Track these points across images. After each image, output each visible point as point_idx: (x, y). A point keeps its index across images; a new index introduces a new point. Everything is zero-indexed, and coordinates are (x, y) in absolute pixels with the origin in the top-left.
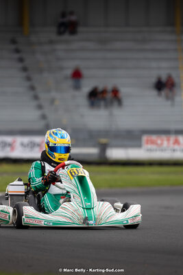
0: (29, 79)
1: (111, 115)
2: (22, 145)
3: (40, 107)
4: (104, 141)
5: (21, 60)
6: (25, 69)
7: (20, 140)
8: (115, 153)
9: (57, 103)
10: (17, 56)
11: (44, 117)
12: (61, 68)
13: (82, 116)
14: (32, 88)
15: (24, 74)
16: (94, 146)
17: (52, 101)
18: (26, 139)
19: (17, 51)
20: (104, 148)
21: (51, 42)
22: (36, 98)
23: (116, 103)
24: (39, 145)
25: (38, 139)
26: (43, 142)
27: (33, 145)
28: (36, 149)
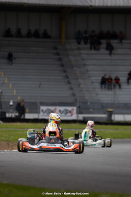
0: (65, 71)
1: (115, 93)
2: (60, 111)
3: (71, 89)
4: (111, 110)
5: (60, 60)
6: (63, 66)
7: (58, 108)
8: (117, 118)
9: (82, 86)
10: (58, 57)
11: (74, 95)
12: (85, 65)
13: (97, 94)
14: (67, 77)
15: (62, 68)
16: (104, 113)
17: (79, 85)
18: (62, 108)
19: (58, 54)
20: (110, 114)
21: (79, 49)
22: (69, 83)
23: (117, 87)
24: (70, 112)
25: (70, 108)
26: (73, 109)
27: (67, 112)
28: (69, 114)
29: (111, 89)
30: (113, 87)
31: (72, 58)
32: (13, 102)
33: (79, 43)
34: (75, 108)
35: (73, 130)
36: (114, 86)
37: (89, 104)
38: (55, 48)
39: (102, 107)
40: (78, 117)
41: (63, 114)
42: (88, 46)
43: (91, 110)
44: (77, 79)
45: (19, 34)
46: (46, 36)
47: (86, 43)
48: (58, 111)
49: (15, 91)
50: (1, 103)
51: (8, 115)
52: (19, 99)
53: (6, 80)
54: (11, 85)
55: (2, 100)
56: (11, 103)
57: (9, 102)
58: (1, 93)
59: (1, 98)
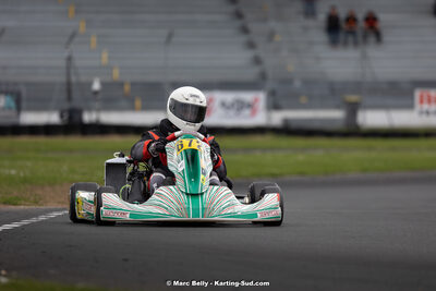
1: (364, 57)
2: (223, 104)
3: (251, 45)
4: (353, 98)
7: (219, 96)
8: (372, 118)
9: (278, 38)
11: (257, 61)
13: (318, 59)
14: (239, 15)
16: (337, 107)
17: (271, 36)
18: (229, 97)
20: (353, 109)
22: (245, 30)
23: (372, 39)
24: (251, 106)
25: (248, 96)
26: (256, 100)
27: (240, 106)
28: (247, 112)
29: (356, 44)
30: (360, 38)
32: (103, 84)
34: (260, 98)
36: (365, 37)
37: (297, 84)
39: (332, 92)
40: (269, 118)
41: (232, 113)
43: (303, 100)
44: (265, 19)
48: (216, 104)
49: (105, 56)
50: (69, 87)
51: (88, 117)
52: (116, 74)
53: (82, 27)
54: (94, 40)
55: (74, 79)
56: (96, 86)
57: (90, 84)
58: (69, 59)
59: (68, 74)
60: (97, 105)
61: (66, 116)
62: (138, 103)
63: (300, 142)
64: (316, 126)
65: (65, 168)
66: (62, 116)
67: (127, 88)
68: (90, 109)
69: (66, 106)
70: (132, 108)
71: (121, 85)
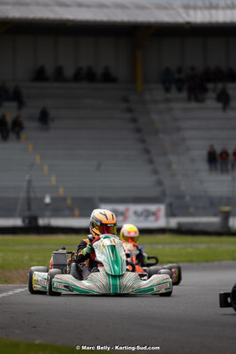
0: (143, 141)
1: (234, 179)
2: (136, 213)
3: (156, 172)
4: (226, 209)
5: (134, 120)
6: (138, 130)
7: (133, 208)
9: (174, 167)
10: (128, 116)
11: (160, 183)
12: (179, 129)
13: (202, 182)
14: (147, 151)
15: (138, 136)
16: (215, 215)
17: (169, 165)
18: (140, 208)
19: (130, 110)
20: (226, 216)
21: (167, 101)
22: (151, 161)
24: (154, 214)
25: (153, 208)
26: (159, 210)
27: (148, 214)
28: (152, 218)
31: (155, 117)
32: (52, 199)
33: (168, 90)
34: (162, 208)
35: (160, 247)
37: (188, 198)
38: (126, 100)
39: (212, 205)
40: (168, 222)
41: (142, 219)
42: (184, 94)
43: (192, 210)
44: (165, 154)
45: (59, 75)
46: (108, 78)
47: (180, 90)
48: (131, 213)
50: (29, 201)
51: (42, 222)
52: (61, 192)
53: (38, 160)
54: (46, 168)
55: (32, 195)
56: (48, 200)
57: (43, 198)
58: (29, 181)
59: (28, 192)
60: (48, 213)
61: (27, 221)
62: (77, 212)
63: (189, 239)
64: (200, 228)
65: (26, 257)
66: (24, 221)
67: (69, 202)
68: (43, 216)
69: (27, 214)
70: (72, 215)
71: (64, 199)
